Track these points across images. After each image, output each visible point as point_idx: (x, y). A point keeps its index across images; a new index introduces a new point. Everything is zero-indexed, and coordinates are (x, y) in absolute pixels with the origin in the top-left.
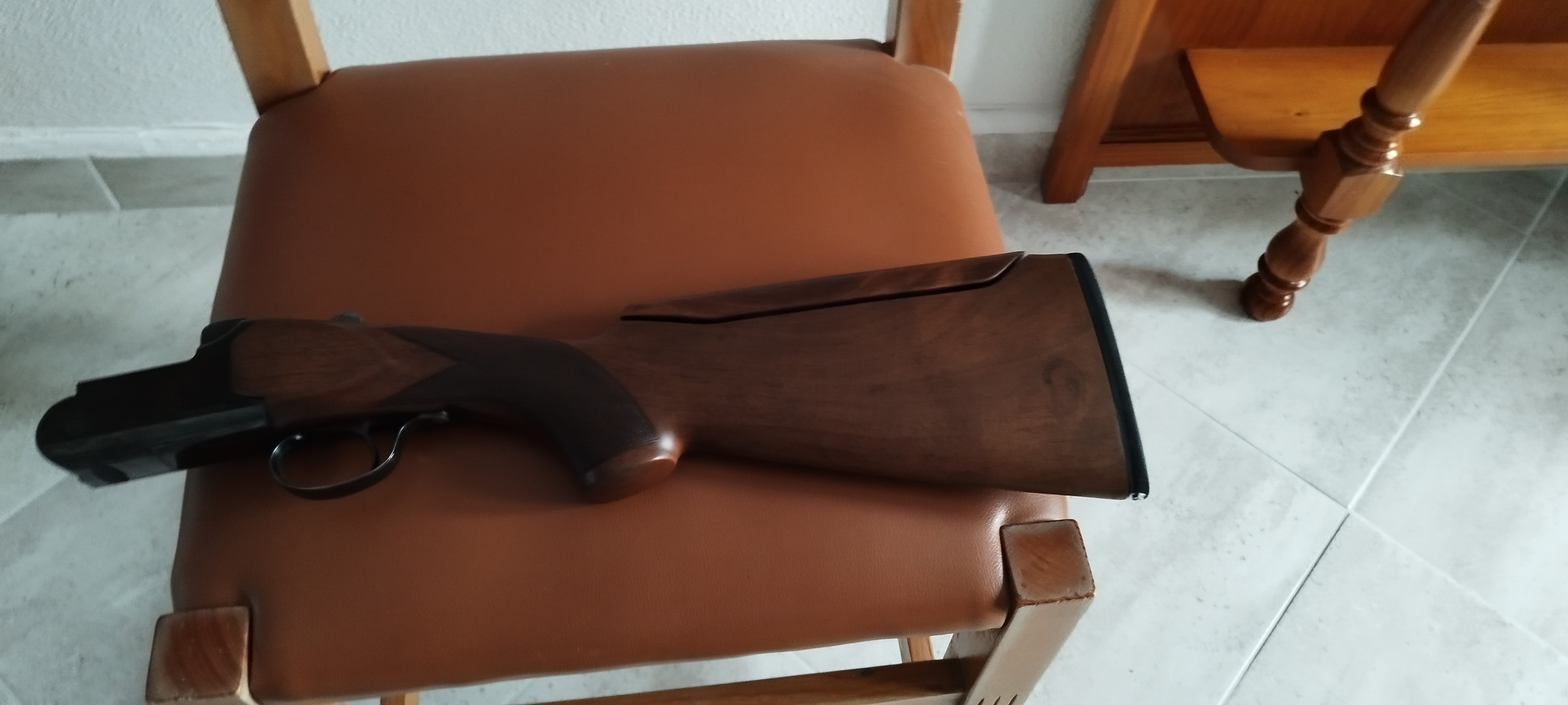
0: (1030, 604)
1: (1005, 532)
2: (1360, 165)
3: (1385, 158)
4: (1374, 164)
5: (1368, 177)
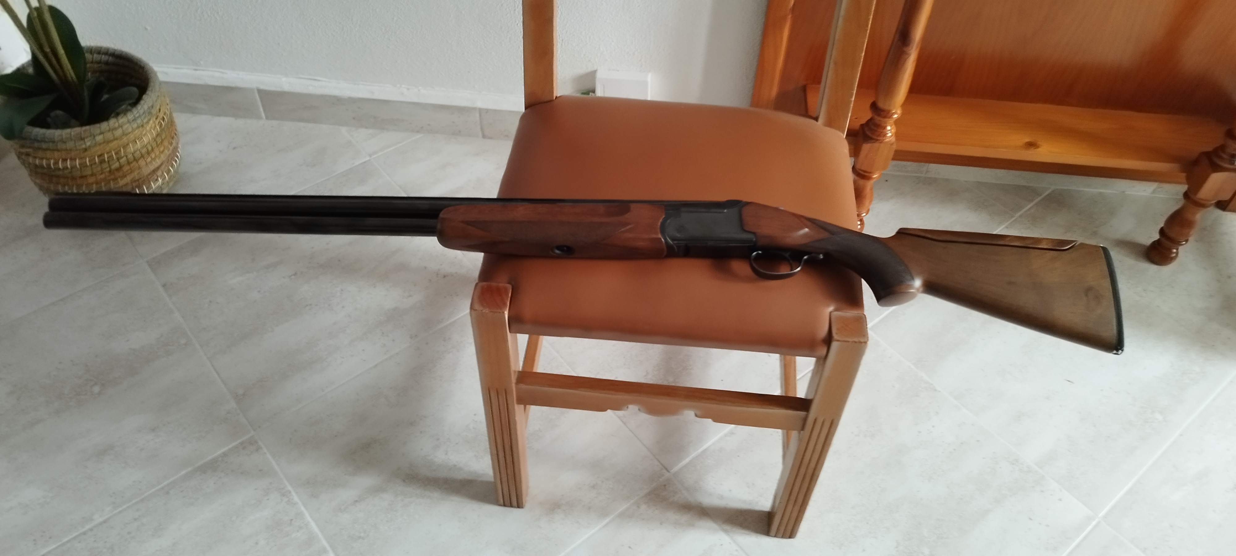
0: (837, 341)
1: (831, 313)
2: (872, 139)
3: (885, 135)
4: (878, 138)
5: (876, 145)
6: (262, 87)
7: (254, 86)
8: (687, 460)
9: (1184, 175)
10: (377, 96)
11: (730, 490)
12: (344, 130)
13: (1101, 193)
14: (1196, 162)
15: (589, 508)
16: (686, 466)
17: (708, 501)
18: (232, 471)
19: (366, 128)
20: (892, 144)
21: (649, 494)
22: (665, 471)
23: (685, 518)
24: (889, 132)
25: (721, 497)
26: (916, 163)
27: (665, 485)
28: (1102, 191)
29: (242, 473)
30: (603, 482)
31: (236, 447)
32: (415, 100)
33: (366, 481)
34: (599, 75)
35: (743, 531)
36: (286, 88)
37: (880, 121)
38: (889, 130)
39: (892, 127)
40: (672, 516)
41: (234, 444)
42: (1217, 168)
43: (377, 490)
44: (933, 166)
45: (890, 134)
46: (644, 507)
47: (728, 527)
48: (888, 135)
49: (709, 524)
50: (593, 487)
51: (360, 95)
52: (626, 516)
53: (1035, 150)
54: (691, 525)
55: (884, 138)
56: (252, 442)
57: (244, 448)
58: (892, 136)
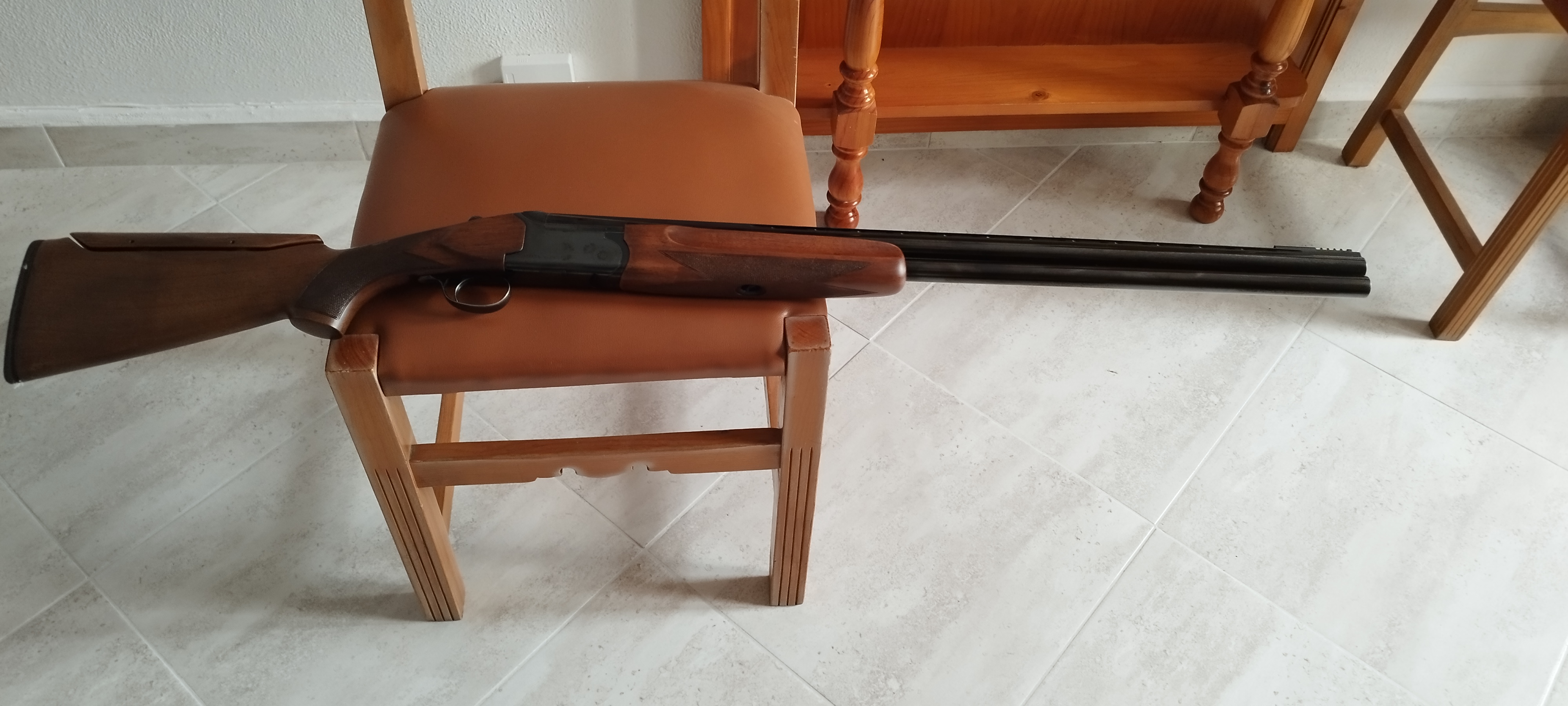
0: (794, 351)
1: (786, 319)
2: (848, 107)
3: (863, 101)
4: (855, 106)
5: (854, 114)
6: (52, 124)
7: (40, 123)
8: (665, 530)
9: (1216, 112)
10: (214, 120)
11: (720, 558)
12: (177, 169)
13: (1134, 146)
14: (1226, 96)
15: (545, 607)
16: (663, 537)
17: (693, 575)
18: (63, 632)
19: (209, 163)
20: (873, 111)
21: (620, 578)
22: (637, 547)
23: (667, 600)
24: (867, 97)
25: (710, 568)
26: (915, 134)
27: (639, 565)
28: (1135, 143)
29: (76, 632)
30: (560, 573)
31: (66, 600)
32: (268, 119)
33: (248, 617)
34: (504, 63)
35: (741, 605)
36: (87, 121)
37: (853, 84)
38: (867, 95)
39: (870, 90)
40: (650, 600)
41: (62, 596)
42: (1248, 100)
43: (263, 627)
44: (936, 136)
45: (869, 100)
46: (613, 595)
47: (718, 603)
48: (867, 101)
49: (698, 603)
50: (548, 580)
51: (192, 121)
52: (591, 610)
53: (1046, 100)
54: (674, 607)
55: (862, 106)
56: (87, 590)
57: (76, 601)
58: (870, 102)
